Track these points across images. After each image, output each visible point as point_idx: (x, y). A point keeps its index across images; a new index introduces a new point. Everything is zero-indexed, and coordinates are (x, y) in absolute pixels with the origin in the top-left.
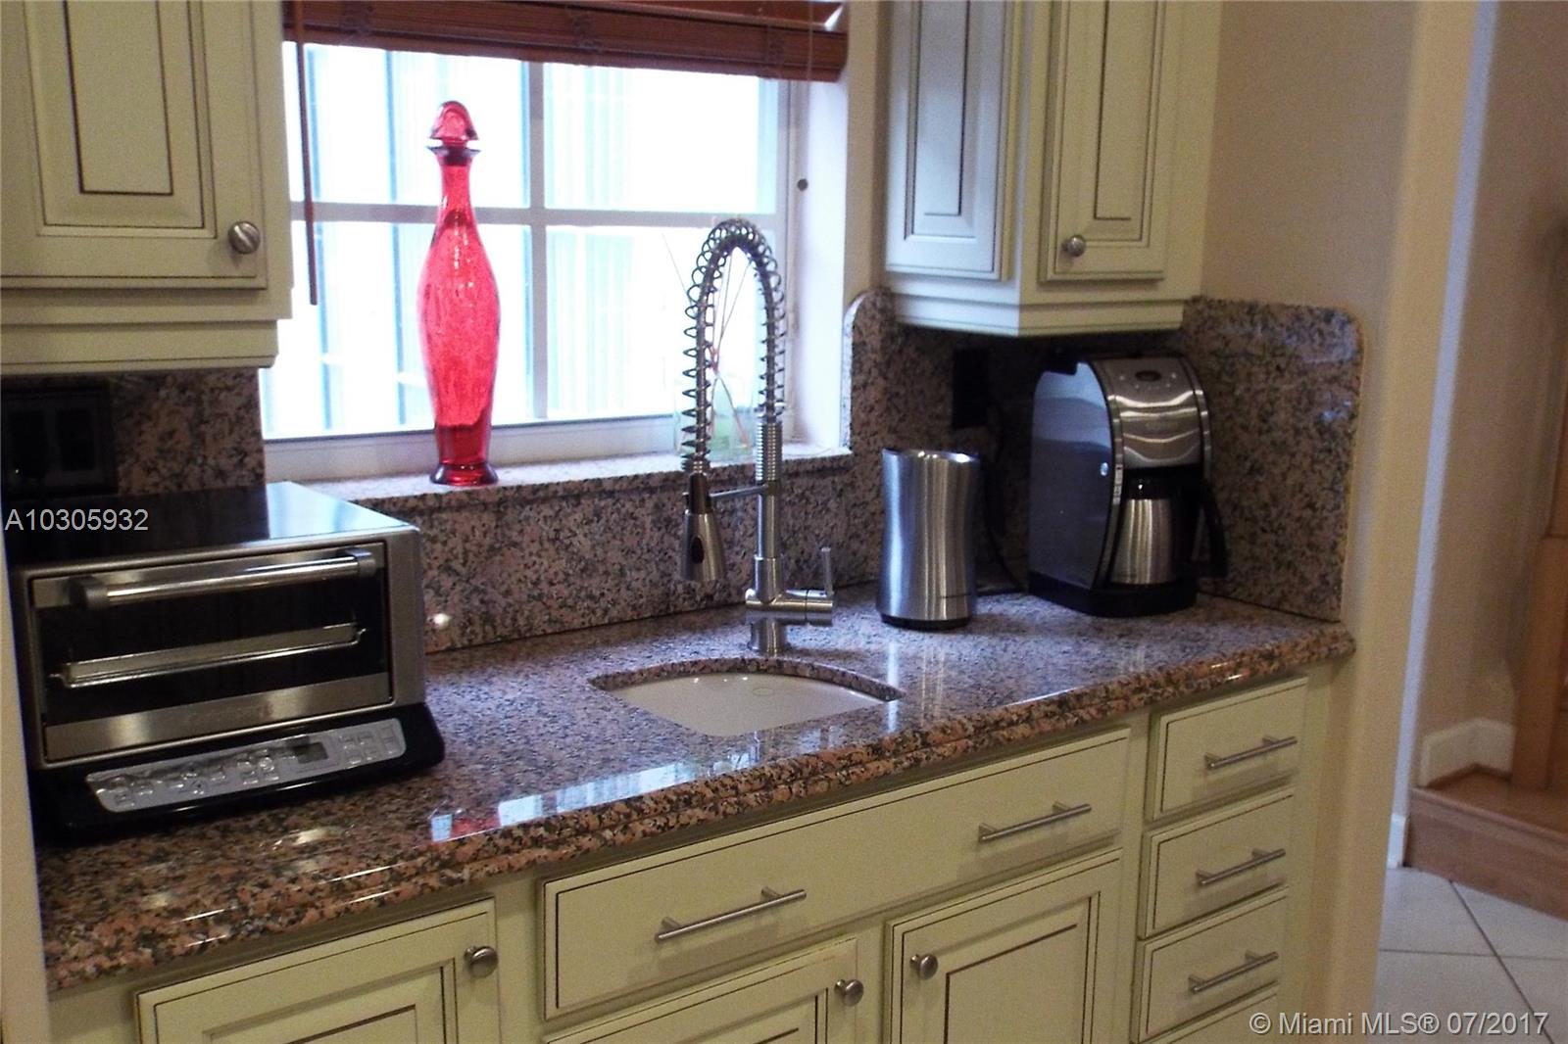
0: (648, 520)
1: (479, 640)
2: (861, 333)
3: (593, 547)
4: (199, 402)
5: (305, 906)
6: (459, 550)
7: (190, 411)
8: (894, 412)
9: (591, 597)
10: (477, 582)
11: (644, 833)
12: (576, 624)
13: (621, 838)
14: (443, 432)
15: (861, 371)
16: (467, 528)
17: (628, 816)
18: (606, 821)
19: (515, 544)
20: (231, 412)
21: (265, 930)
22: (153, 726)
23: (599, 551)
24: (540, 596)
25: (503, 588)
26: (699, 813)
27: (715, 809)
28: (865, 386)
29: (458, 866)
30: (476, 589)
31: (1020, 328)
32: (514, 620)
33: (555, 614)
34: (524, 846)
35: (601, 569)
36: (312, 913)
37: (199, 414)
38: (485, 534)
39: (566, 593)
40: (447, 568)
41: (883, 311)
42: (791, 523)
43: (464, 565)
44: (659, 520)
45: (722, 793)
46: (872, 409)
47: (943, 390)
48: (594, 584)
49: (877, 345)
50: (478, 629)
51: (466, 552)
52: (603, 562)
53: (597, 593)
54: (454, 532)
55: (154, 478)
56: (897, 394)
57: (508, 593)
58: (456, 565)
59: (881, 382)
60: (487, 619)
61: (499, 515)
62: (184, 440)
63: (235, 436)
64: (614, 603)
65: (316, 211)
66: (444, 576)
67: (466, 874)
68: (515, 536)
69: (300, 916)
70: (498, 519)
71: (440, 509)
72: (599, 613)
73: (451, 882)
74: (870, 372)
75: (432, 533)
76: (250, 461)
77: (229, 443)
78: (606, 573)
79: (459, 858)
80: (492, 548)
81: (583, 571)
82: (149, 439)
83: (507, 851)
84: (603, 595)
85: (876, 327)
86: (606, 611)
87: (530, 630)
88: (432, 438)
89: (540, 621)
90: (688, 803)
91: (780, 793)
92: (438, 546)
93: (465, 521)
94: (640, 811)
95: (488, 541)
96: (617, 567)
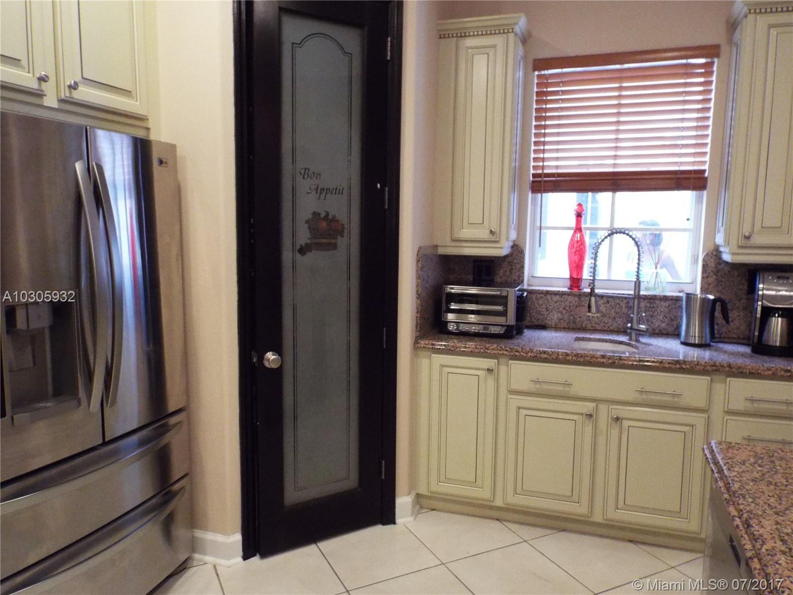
0: (624, 306)
1: (571, 327)
2: (706, 262)
3: (606, 310)
4: (512, 265)
5: (458, 348)
6: (568, 305)
7: (510, 267)
8: (720, 286)
9: (604, 323)
10: (573, 313)
11: (530, 356)
12: (600, 329)
13: (524, 355)
14: (572, 279)
15: (706, 272)
16: (571, 300)
17: (529, 351)
18: (523, 351)
19: (583, 306)
20: (518, 268)
21: (450, 349)
22: (457, 317)
23: (608, 311)
24: (590, 320)
25: (580, 316)
26: (546, 356)
27: (550, 356)
28: (707, 277)
29: (488, 349)
30: (572, 315)
31: (732, 260)
32: (582, 324)
33: (593, 325)
34: (503, 351)
35: (608, 316)
36: (458, 349)
37: (512, 268)
38: (575, 302)
39: (597, 320)
40: (564, 308)
41: (715, 256)
42: (675, 314)
43: (569, 308)
44: (627, 306)
45: (554, 353)
46: (710, 284)
47: (743, 281)
48: (606, 320)
49: (713, 265)
50: (571, 324)
51: (570, 306)
52: (609, 314)
53: (606, 322)
54: (567, 300)
55: (502, 280)
56: (721, 281)
57: (580, 317)
58: (567, 308)
59: (714, 277)
60: (574, 322)
61: (579, 298)
62: (508, 273)
63: (519, 273)
64: (612, 326)
65: (542, 228)
66: (564, 310)
67: (489, 351)
68: (583, 304)
69: (457, 348)
70: (579, 299)
71: (564, 295)
72: (607, 327)
73: (485, 352)
74: (710, 273)
75: (562, 300)
76: (521, 278)
77: (517, 274)
78: (609, 317)
79: (489, 348)
80: (577, 306)
81: (602, 316)
82: (501, 272)
83: (500, 350)
84: (608, 323)
85: (712, 260)
86: (609, 327)
87: (586, 327)
88: (569, 280)
89: (589, 326)
90: (544, 353)
91: (569, 358)
92: (563, 303)
93: (570, 298)
94: (532, 351)
95: (576, 304)
96: (613, 316)
